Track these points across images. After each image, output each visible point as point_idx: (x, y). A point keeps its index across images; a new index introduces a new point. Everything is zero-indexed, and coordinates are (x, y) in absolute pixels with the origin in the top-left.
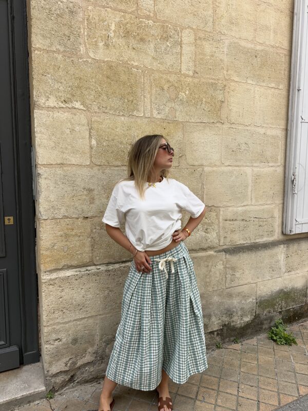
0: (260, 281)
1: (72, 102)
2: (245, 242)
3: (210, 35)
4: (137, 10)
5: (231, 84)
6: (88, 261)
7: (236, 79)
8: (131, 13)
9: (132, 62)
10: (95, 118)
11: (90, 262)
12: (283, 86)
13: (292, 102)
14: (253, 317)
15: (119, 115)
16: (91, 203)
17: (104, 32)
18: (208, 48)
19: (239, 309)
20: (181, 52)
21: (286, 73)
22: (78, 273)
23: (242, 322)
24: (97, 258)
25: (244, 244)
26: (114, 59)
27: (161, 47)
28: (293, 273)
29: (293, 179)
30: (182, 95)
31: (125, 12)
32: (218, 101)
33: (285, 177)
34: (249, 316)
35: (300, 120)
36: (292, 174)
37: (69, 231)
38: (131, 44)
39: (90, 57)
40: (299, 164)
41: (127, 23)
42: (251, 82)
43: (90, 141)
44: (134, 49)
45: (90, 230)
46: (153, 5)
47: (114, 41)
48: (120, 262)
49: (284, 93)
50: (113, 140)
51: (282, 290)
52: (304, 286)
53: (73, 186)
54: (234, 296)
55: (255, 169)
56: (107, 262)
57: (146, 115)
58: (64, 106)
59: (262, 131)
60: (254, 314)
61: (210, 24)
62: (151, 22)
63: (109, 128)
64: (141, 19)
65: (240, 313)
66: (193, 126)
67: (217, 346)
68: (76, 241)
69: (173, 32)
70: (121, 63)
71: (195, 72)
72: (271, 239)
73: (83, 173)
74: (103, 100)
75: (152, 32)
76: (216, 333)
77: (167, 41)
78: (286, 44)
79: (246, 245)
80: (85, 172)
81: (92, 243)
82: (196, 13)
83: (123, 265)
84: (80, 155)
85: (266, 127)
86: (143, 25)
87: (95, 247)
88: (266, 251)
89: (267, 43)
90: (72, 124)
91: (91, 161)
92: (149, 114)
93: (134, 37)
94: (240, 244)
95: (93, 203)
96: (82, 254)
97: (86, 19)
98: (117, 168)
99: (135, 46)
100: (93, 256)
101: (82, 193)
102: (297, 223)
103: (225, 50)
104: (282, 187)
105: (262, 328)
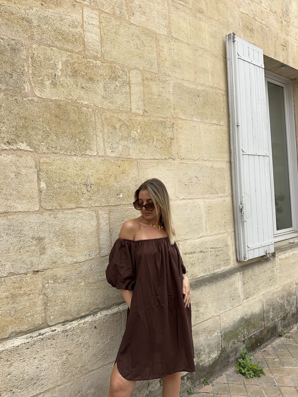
0: (223, 312)
1: (17, 143)
2: (205, 274)
3: (156, 76)
4: (84, 50)
5: (178, 121)
6: (40, 323)
7: (183, 117)
8: (78, 53)
9: (82, 101)
10: (45, 159)
11: (42, 324)
12: (224, 122)
13: (233, 137)
14: (219, 352)
15: (70, 155)
16: (41, 254)
17: (50, 71)
18: (155, 88)
19: (206, 347)
20: (130, 92)
21: (225, 110)
22: (30, 340)
23: (210, 359)
24: (52, 317)
25: (204, 276)
26: (62, 98)
27: (110, 87)
28: (250, 298)
29: (241, 207)
30: (134, 133)
31: (72, 52)
32: (168, 138)
33: (233, 206)
34: (216, 352)
35: (241, 152)
36: (239, 203)
37: (17, 290)
38: (80, 84)
39: (36, 96)
40: (245, 193)
41: (75, 63)
42: (196, 120)
43: (39, 184)
44: (83, 88)
45: (41, 286)
46: (100, 46)
47: (61, 79)
48: (78, 318)
49: (225, 129)
50: (65, 181)
51: (243, 317)
52: (262, 311)
53: (20, 237)
54: (200, 333)
55: (206, 201)
56: (63, 320)
57: (100, 154)
58: (8, 148)
59: (209, 164)
60: (221, 349)
61: (155, 66)
62: (99, 63)
63: (60, 169)
64: (88, 60)
65: (207, 351)
66: (147, 163)
67: (188, 391)
68: (26, 301)
69: (121, 72)
70: (70, 101)
71: (145, 111)
72: (228, 268)
73: (32, 221)
74: (52, 140)
75: (101, 72)
76: (186, 378)
77: (116, 80)
78: (223, 86)
79: (206, 277)
80: (34, 219)
81: (45, 301)
82: (141, 56)
83: (83, 321)
84: (28, 200)
85: (213, 161)
86: (91, 65)
87: (49, 305)
88: (225, 281)
89: (207, 84)
90: (17, 167)
91: (40, 206)
92: (103, 152)
93: (83, 77)
94: (201, 277)
95: (44, 253)
96: (33, 315)
97: (29, 57)
98: (70, 211)
99: (84, 85)
100: (46, 315)
101: (30, 243)
102: (249, 249)
103: (171, 90)
104: (232, 216)
105: (228, 362)
